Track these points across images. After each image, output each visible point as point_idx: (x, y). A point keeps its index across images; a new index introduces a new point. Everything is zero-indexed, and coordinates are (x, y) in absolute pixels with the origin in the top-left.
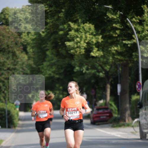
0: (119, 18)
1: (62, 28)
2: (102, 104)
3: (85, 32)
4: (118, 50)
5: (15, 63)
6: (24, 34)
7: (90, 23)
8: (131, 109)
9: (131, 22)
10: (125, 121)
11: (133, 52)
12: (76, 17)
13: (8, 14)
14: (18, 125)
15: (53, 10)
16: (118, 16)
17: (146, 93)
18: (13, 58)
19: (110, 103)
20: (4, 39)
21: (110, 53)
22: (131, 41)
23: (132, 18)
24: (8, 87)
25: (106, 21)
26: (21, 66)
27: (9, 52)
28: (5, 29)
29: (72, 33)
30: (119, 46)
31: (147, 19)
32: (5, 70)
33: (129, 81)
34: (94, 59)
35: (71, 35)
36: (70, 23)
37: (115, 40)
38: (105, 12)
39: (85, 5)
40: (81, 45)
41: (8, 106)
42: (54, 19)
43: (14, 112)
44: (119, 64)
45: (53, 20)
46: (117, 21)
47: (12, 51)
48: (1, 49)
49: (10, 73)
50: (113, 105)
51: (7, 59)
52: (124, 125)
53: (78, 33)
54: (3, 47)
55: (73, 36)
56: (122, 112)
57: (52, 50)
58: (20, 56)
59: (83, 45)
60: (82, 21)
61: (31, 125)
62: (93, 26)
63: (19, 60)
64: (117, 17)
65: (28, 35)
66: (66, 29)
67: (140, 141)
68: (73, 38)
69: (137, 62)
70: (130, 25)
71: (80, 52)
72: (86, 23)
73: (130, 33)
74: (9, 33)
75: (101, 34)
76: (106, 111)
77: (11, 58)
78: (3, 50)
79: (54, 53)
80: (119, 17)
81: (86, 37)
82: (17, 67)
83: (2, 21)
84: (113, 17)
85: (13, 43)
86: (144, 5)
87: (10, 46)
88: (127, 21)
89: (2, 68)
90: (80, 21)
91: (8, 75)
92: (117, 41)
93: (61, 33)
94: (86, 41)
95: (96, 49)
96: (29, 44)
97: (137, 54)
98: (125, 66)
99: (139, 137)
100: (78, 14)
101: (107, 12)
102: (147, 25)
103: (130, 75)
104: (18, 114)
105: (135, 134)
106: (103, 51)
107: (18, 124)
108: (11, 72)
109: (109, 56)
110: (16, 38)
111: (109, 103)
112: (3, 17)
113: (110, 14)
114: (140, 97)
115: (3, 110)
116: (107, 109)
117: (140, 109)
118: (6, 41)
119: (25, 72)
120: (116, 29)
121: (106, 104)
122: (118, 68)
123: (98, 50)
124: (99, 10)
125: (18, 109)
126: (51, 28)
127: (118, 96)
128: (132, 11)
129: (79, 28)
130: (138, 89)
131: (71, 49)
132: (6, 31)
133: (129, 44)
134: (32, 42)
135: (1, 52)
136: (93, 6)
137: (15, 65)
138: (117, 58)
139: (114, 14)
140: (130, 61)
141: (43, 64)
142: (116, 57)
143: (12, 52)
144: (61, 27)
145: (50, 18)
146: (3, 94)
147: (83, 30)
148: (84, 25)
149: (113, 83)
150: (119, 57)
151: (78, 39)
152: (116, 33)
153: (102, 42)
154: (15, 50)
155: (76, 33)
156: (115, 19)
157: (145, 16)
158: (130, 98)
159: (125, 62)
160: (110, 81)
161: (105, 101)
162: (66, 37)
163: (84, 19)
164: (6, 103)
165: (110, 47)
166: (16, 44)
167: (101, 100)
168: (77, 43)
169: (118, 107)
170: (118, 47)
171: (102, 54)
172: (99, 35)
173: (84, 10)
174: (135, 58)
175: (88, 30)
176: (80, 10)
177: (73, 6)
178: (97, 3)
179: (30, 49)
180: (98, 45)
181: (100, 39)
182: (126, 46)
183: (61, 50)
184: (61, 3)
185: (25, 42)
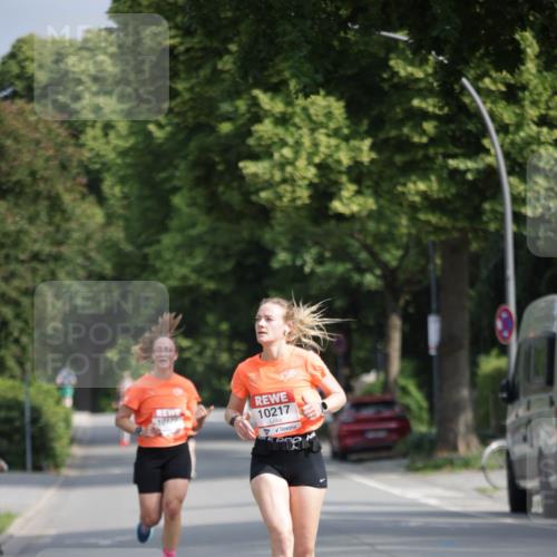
0: (435, 78)
1: (228, 112)
2: (372, 385)
3: (313, 126)
4: (432, 191)
5: (60, 236)
6: (90, 132)
7: (329, 94)
8: (477, 404)
9: (479, 91)
10: (455, 448)
11: (485, 199)
12: (279, 73)
13: (33, 60)
14: (68, 461)
15: (197, 46)
16: (430, 70)
17: (530, 347)
18: (50, 217)
19: (403, 382)
20: (19, 151)
21: (401, 204)
22: (476, 161)
23: (479, 78)
25: (386, 86)
26: (82, 247)
27: (37, 196)
28: (21, 112)
29: (265, 129)
30: (433, 178)
31: (534, 82)
32: (23, 262)
33: (469, 304)
34: (345, 226)
35: (261, 138)
36: (257, 92)
37: (420, 154)
38: (382, 54)
39: (312, 28)
40: (297, 175)
41: (32, 390)
42: (197, 77)
43: (56, 413)
44: (434, 244)
45: (194, 81)
46: (426, 88)
47: (49, 192)
48: (10, 184)
49: (41, 273)
50: (412, 388)
51: (32, 220)
52: (451, 464)
53: (287, 129)
54: (14, 178)
55: (269, 142)
56: (442, 415)
57: (191, 189)
58: (78, 211)
59: (305, 175)
60: (301, 87)
61: (116, 461)
62: (342, 104)
63: (73, 225)
64: (427, 75)
65: (106, 135)
66: (243, 115)
67: (509, 521)
68: (269, 146)
69: (500, 235)
70: (474, 101)
71: (293, 200)
72: (314, 94)
73: (474, 130)
74: (36, 129)
75: (368, 133)
76: (386, 413)
77: (44, 216)
78: (17, 190)
79: (200, 200)
80: (435, 73)
81: (316, 145)
82: (64, 249)
83: (12, 84)
84: (412, 74)
85: (51, 163)
86: (525, 30)
87: (41, 173)
88: (463, 88)
89: (12, 252)
90: (293, 85)
91: (34, 281)
92: (427, 158)
93: (226, 127)
94: (317, 160)
95: (353, 187)
96: (109, 170)
97: (499, 208)
98: (453, 249)
99: (506, 507)
100: (286, 59)
101: (392, 55)
102: (534, 103)
103: (472, 285)
104: (67, 421)
105: (490, 497)
106: (377, 194)
107: (68, 455)
108: (43, 269)
109: (396, 213)
110: (63, 145)
111: (396, 381)
112: (15, 69)
113: (400, 61)
114: (509, 363)
115: (16, 405)
116: (389, 404)
117: (510, 407)
118: (26, 157)
119: (95, 268)
120: (425, 115)
121: (386, 386)
122: (429, 259)
123: (359, 192)
124: (362, 48)
125: (68, 402)
126: (186, 112)
127: (431, 357)
129: (290, 110)
130: (501, 332)
131: (259, 186)
132: (26, 120)
133: (467, 170)
134: (119, 161)
135: (10, 197)
136: (342, 34)
137: (59, 243)
138: (428, 223)
139: (417, 62)
140: (475, 231)
141: (158, 242)
142: (422, 216)
143: (49, 198)
144: (226, 107)
145: (183, 76)
146: (14, 349)
147: (303, 120)
148: (309, 100)
149: (411, 310)
150: (434, 219)
151: (287, 152)
152: (424, 132)
153: (373, 161)
154: (60, 188)
155: (280, 131)
156: (418, 80)
157: (528, 69)
158: (474, 364)
159: (456, 235)
160: (402, 302)
161: (382, 376)
162: (244, 142)
163: (306, 80)
164: (23, 379)
165: (402, 180)
166: (64, 167)
167: (367, 371)
168: (282, 166)
169: (430, 397)
170: (430, 180)
171: (374, 207)
172: (362, 139)
173: (309, 47)
174: (491, 220)
175: (322, 119)
176: (294, 45)
177: (269, 31)
178: (354, 24)
179: (111, 188)
180: (357, 173)
181: (365, 151)
182: (458, 177)
183: (223, 193)
184: (225, 22)
185: (97, 160)
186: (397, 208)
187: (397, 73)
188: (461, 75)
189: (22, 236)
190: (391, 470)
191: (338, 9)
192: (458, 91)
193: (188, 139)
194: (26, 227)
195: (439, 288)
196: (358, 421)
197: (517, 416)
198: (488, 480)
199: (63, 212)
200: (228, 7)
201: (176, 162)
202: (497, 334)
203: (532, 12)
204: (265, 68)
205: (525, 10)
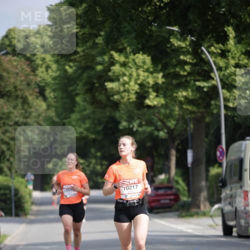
0: (190, 47)
1: (100, 61)
2: (163, 180)
3: (137, 67)
4: (189, 96)
5: (27, 114)
6: (40, 70)
7: (144, 53)
8: (209, 188)
9: (209, 52)
10: (199, 207)
11: (212, 99)
12: (122, 44)
13: (15, 38)
14: (31, 212)
15: (87, 32)
16: (188, 43)
17: (232, 164)
18: (23, 106)
19: (176, 178)
20: (9, 77)
21: (175, 101)
22: (208, 83)
23: (209, 47)
25: (169, 50)
26: (37, 119)
27: (17, 97)
29: (116, 68)
30: (189, 90)
31: (233, 49)
32: (11, 126)
33: (205, 145)
34: (151, 111)
35: (114, 72)
36: (113, 53)
37: (184, 80)
38: (167, 36)
39: (136, 25)
40: (130, 88)
41: (15, 181)
43: (25, 191)
44: (190, 118)
45: (85, 47)
46: (186, 51)
47: (22, 95)
48: (6, 92)
50: (181, 181)
52: (197, 214)
53: (126, 69)
54: (7, 89)
55: (118, 74)
56: (193, 193)
57: (84, 94)
58: (35, 104)
59: (133, 88)
60: (132, 50)
62: (150, 58)
63: (33, 110)
64: (187, 45)
65: (47, 71)
66: (107, 62)
67: (223, 239)
68: (118, 76)
69: (219, 115)
70: (207, 57)
71: (129, 99)
72: (138, 53)
73: (207, 70)
74: (16, 68)
75: (161, 71)
76: (169, 192)
77: (20, 106)
78: (8, 94)
79: (88, 99)
80: (190, 45)
81: (138, 75)
82: (29, 120)
83: (6, 49)
84: (180, 45)
85: (23, 83)
86: (229, 26)
87: (19, 87)
88: (202, 51)
89: (6, 121)
90: (128, 49)
91: (15, 134)
92: (187, 81)
93: (99, 68)
94: (139, 82)
95: (154, 94)
96: (48, 86)
97: (218, 103)
98: (198, 121)
99: (221, 233)
100: (126, 38)
101: (172, 37)
102: (233, 58)
103: (207, 136)
104: (30, 195)
105: (214, 229)
106: (165, 97)
107: (31, 210)
109: (174, 105)
110: (28, 75)
111: (173, 179)
112: (7, 42)
113: (175, 39)
114: (222, 171)
115: (8, 188)
116: (171, 188)
117: (223, 190)
118: (12, 80)
120: (186, 63)
121: (169, 180)
122: (187, 125)
123: (157, 96)
124: (159, 34)
125: (31, 187)
127: (188, 168)
128: (210, 35)
129: (127, 60)
130: (219, 157)
131: (114, 93)
132: (12, 64)
133: (204, 87)
135: (5, 98)
136: (150, 28)
137: (27, 118)
138: (187, 109)
139: (182, 40)
140: (208, 113)
141: (70, 117)
142: (185, 107)
143: (22, 98)
144: (99, 59)
145: (80, 45)
146: (7, 163)
147: (133, 65)
148: (135, 56)
149: (180, 147)
150: (190, 108)
151: (126, 78)
152: (185, 70)
153: (163, 83)
154: (27, 94)
155: (123, 69)
156: (183, 48)
157: (230, 43)
158: (207, 171)
159: (199, 115)
160: (176, 144)
161: (167, 176)
162: (107, 74)
163: (134, 47)
164: (11, 177)
165: (176, 91)
166: (29, 85)
167: (161, 173)
168: (124, 85)
169: (188, 185)
170: (188, 91)
171: (164, 102)
172: (159, 73)
173: (136, 33)
174: (214, 108)
175: (141, 64)
176: (129, 33)
177: (118, 26)
178: (155, 23)
179: (49, 93)
180: (157, 88)
181: (160, 78)
182: (200, 90)
183: (98, 96)
184: (99, 22)
185: (43, 81)
186: (173, 103)
187: (173, 45)
188: (201, 45)
189: (10, 114)
190: (171, 217)
191: (148, 17)
192: (200, 52)
194: (12, 110)
195: (192, 137)
196: (157, 196)
197: (226, 193)
198: (213, 221)
199: (29, 104)
200: (100, 16)
201: (78, 82)
202: (218, 158)
203: (232, 19)
204: (116, 42)
205: (229, 17)
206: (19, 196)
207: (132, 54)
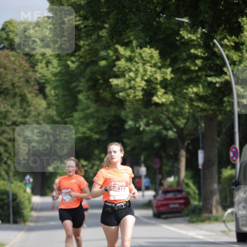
0: (201, 40)
1: (105, 56)
2: (172, 182)
3: (143, 62)
4: (200, 92)
5: (26, 114)
6: (40, 65)
7: (151, 47)
8: (221, 192)
9: (222, 45)
10: (211, 212)
11: (224, 96)
12: (128, 37)
13: (13, 32)
14: (30, 219)
15: (90, 25)
16: (199, 36)
17: (246, 164)
18: (21, 105)
19: (186, 181)
20: (6, 74)
21: (185, 98)
22: (220, 78)
23: (222, 39)
24: (13, 155)
25: (178, 43)
26: (36, 119)
27: (15, 95)
28: (8, 56)
29: (122, 63)
30: (200, 86)
32: (8, 126)
33: (217, 145)
34: (159, 109)
35: (120, 68)
36: (118, 46)
37: (194, 75)
38: (176, 28)
39: (144, 16)
40: (136, 85)
41: (13, 186)
42: (91, 39)
43: (24, 196)
44: (201, 116)
45: (90, 41)
46: (197, 44)
48: (2, 90)
50: (191, 184)
52: (209, 219)
53: (132, 63)
54: (4, 87)
55: (124, 69)
56: (206, 197)
57: (87, 92)
58: (34, 102)
59: (140, 85)
60: (139, 44)
61: (52, 219)
62: (157, 52)
63: (32, 108)
64: (197, 38)
65: (47, 66)
66: (112, 57)
67: (236, 246)
68: (124, 72)
69: (232, 112)
70: (219, 50)
71: (135, 96)
72: (145, 47)
73: (220, 64)
74: (14, 63)
75: (170, 65)
76: (179, 196)
77: (18, 105)
78: (6, 92)
79: (92, 97)
80: (201, 37)
81: (145, 71)
83: (2, 43)
84: (191, 38)
85: (21, 79)
86: (243, 17)
87: (17, 84)
88: (214, 44)
89: (3, 121)
90: (135, 43)
91: (14, 135)
92: (197, 77)
93: (103, 63)
94: (146, 78)
95: (163, 91)
96: (49, 83)
97: (231, 100)
98: (210, 119)
99: (235, 240)
100: (131, 32)
101: (181, 29)
103: (219, 136)
104: (29, 200)
105: (228, 235)
106: (174, 94)
107: (30, 216)
109: (183, 102)
110: (27, 71)
111: (183, 181)
112: (4, 35)
113: (185, 32)
114: (236, 172)
115: (6, 193)
116: (180, 191)
118: (10, 77)
120: (196, 57)
121: (179, 183)
122: (198, 124)
123: (165, 93)
124: (167, 25)
126: (86, 56)
127: (200, 169)
128: (223, 27)
129: (133, 54)
130: (232, 158)
131: (119, 90)
132: (9, 59)
133: (217, 82)
134: (53, 78)
135: (2, 95)
136: (158, 19)
137: (26, 117)
138: (198, 107)
139: (193, 32)
140: (220, 111)
141: (72, 116)
142: (195, 104)
143: (21, 96)
144: (103, 53)
145: (84, 39)
146: (5, 166)
147: (140, 59)
148: (142, 50)
149: (190, 147)
150: (201, 105)
151: (132, 74)
152: (196, 65)
153: (172, 78)
154: (26, 91)
155: (129, 64)
156: (193, 40)
157: (244, 35)
158: (220, 173)
159: (211, 112)
160: (186, 144)
161: (177, 178)
162: (112, 70)
163: (141, 41)
164: (9, 181)
165: (186, 87)
166: (27, 81)
167: (170, 176)
168: (129, 81)
169: (199, 188)
170: (199, 87)
171: (173, 100)
172: (167, 68)
173: (142, 25)
174: (227, 106)
175: (148, 59)
176: (135, 24)
177: (123, 18)
178: (163, 14)
179: (50, 91)
180: (165, 84)
181: (168, 74)
182: (212, 86)
183: (103, 93)
184: (103, 14)
185: (43, 78)
186: (184, 100)
187: (183, 37)
188: (213, 38)
189: (8, 114)
190: (181, 223)
191: (156, 7)
192: (212, 45)
193: (86, 68)
194: (10, 109)
195: (203, 137)
196: (165, 199)
198: (226, 226)
199: (27, 102)
200: (104, 7)
201: (80, 79)
204: (121, 35)
205: (243, 7)
206: (17, 201)
207: (138, 48)
